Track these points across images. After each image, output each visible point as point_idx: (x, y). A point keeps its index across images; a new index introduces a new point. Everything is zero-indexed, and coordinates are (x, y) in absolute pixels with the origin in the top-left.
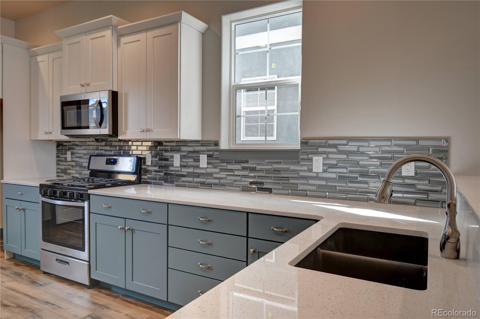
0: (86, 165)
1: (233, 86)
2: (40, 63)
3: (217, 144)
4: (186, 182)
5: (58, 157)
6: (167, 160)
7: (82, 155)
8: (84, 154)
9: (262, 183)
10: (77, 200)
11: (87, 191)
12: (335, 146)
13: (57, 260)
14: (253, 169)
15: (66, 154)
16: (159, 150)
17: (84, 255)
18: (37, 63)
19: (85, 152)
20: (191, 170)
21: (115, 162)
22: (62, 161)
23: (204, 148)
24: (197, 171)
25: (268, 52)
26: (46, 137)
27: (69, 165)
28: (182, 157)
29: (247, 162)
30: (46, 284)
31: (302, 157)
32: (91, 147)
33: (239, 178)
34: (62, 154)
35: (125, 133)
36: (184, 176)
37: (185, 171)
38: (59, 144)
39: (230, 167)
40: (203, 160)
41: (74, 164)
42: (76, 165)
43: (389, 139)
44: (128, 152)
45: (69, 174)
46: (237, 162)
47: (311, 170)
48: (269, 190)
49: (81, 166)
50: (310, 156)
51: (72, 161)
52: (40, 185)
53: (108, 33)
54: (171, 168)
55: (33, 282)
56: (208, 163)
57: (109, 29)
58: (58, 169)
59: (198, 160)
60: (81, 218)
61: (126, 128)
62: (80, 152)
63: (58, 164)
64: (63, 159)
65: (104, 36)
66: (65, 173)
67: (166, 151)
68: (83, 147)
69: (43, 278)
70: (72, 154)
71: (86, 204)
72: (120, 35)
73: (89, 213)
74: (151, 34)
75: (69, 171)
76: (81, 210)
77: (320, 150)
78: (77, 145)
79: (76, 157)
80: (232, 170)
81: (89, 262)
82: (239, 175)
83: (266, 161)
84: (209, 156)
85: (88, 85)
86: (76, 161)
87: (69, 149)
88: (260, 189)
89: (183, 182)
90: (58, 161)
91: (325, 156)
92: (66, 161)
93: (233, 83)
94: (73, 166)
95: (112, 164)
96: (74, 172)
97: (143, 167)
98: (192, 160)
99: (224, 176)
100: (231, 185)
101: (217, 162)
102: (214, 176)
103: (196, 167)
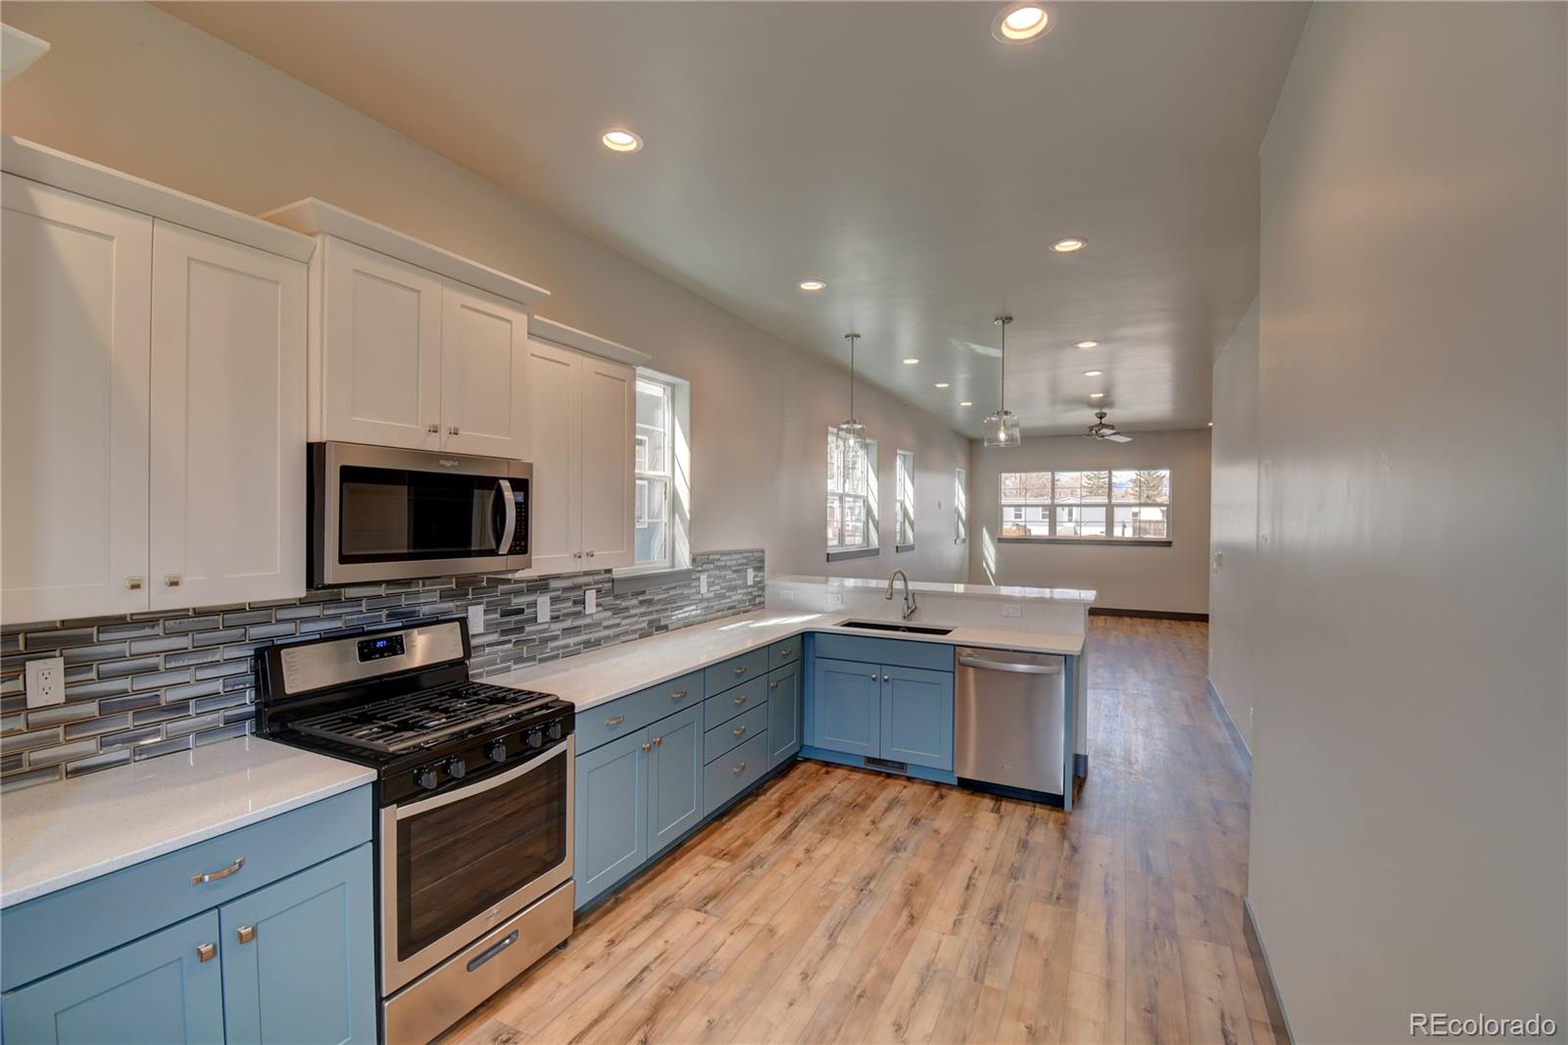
4: (559, 648)
6: (522, 612)
9: (659, 620)
12: (713, 561)
14: (649, 602)
15: (20, 677)
16: (502, 594)
20: (569, 623)
21: (396, 647)
23: (589, 579)
24: (579, 622)
27: (38, 727)
28: (554, 601)
29: (644, 592)
31: (691, 577)
33: (636, 619)
36: (555, 638)
37: (555, 630)
39: (625, 604)
40: (591, 597)
43: (740, 552)
44: (410, 612)
46: (633, 595)
50: (698, 576)
51: (75, 700)
54: (531, 628)
56: (598, 605)
59: (580, 602)
67: (518, 593)
68: (166, 623)
77: (705, 567)
80: (627, 609)
82: (636, 615)
84: (598, 591)
86: (103, 696)
88: (657, 630)
89: (552, 649)
91: (708, 574)
95: (386, 654)
98: (570, 604)
99: (617, 621)
100: (626, 633)
101: (609, 600)
102: (605, 624)
103: (577, 615)
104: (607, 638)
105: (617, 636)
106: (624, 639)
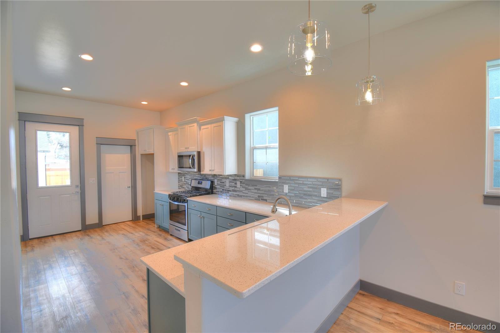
0: (190, 183)
1: (252, 147)
2: (170, 136)
3: (244, 176)
4: (232, 194)
5: (179, 179)
6: (224, 183)
7: (188, 179)
8: (190, 178)
9: (263, 197)
10: (183, 202)
11: (186, 198)
12: (293, 180)
13: (175, 229)
14: (259, 189)
15: (182, 178)
17: (186, 227)
18: (168, 136)
19: (190, 177)
20: (233, 188)
21: (201, 183)
22: (180, 181)
23: (238, 178)
24: (236, 189)
25: (267, 131)
26: (172, 171)
27: (183, 183)
28: (230, 182)
29: (256, 186)
30: (170, 240)
31: (279, 184)
32: (192, 175)
33: (253, 193)
34: (180, 178)
35: (204, 171)
36: (231, 191)
37: (231, 189)
38: (179, 173)
39: (249, 188)
40: (238, 183)
41: (185, 182)
42: (186, 183)
44: (206, 179)
45: (184, 187)
46: (253, 186)
47: (283, 192)
48: (266, 200)
49: (188, 184)
50: (283, 184)
51: (185, 181)
52: (169, 194)
53: (195, 124)
54: (225, 187)
55: (166, 239)
56: (240, 186)
57: (196, 123)
58: (179, 185)
59: (236, 184)
60: (184, 210)
61: (204, 169)
62: (188, 177)
63: (179, 183)
64: (181, 180)
65: (194, 126)
66: (182, 187)
67: (223, 178)
68: (189, 175)
69: (170, 237)
70: (185, 178)
71: (186, 204)
72: (200, 125)
73: (188, 208)
74: (213, 125)
75: (183, 186)
76: (184, 207)
77: (287, 182)
78: (186, 174)
79: (186, 180)
80: (250, 189)
81: (188, 231)
82: (253, 192)
83: (265, 186)
84: (241, 182)
85: (188, 148)
86: (186, 181)
87: (184, 175)
88: (262, 199)
90: (179, 181)
91: (289, 185)
92: (182, 181)
93: (252, 146)
94: (185, 184)
96: (185, 186)
97: (214, 186)
98: (234, 184)
99: (247, 192)
100: (250, 197)
101: (244, 185)
102: (243, 192)
103: (236, 187)
104: (244, 196)
105: (247, 196)
106: (249, 198)
